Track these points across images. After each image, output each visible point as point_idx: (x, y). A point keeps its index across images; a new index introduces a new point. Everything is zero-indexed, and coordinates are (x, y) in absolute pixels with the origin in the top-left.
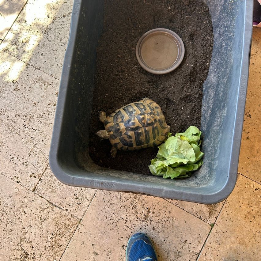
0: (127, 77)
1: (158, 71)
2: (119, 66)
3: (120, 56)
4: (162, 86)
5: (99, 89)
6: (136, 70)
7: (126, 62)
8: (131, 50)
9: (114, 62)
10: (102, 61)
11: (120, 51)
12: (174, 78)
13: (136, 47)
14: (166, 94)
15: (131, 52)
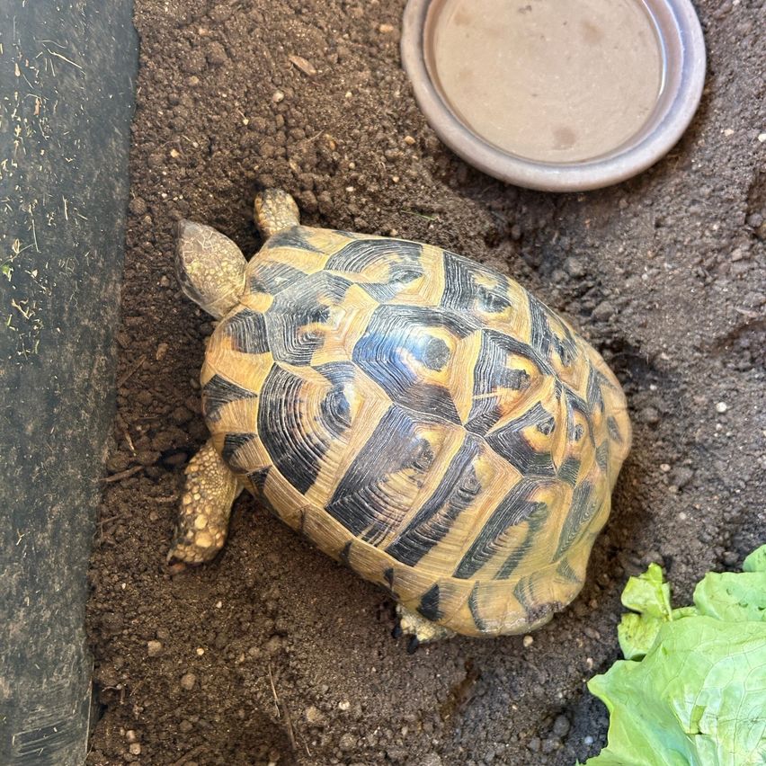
0: (353, 208)
1: (557, 172)
2: (300, 133)
3: (303, 64)
4: (575, 267)
5: (165, 289)
6: (409, 161)
7: (346, 104)
8: (373, 36)
9: (264, 106)
10: (180, 90)
11: (302, 32)
12: (650, 217)
13: (401, 21)
14: (609, 314)
15: (374, 50)
